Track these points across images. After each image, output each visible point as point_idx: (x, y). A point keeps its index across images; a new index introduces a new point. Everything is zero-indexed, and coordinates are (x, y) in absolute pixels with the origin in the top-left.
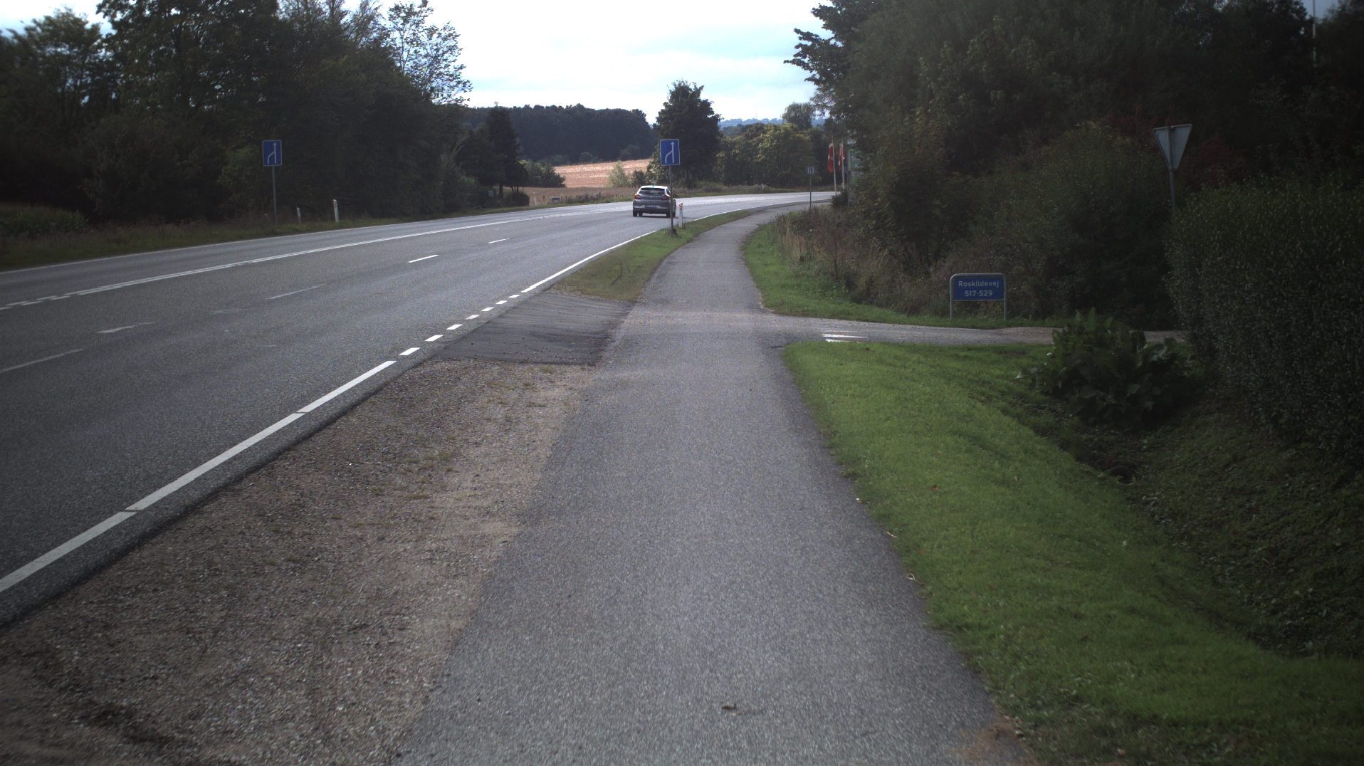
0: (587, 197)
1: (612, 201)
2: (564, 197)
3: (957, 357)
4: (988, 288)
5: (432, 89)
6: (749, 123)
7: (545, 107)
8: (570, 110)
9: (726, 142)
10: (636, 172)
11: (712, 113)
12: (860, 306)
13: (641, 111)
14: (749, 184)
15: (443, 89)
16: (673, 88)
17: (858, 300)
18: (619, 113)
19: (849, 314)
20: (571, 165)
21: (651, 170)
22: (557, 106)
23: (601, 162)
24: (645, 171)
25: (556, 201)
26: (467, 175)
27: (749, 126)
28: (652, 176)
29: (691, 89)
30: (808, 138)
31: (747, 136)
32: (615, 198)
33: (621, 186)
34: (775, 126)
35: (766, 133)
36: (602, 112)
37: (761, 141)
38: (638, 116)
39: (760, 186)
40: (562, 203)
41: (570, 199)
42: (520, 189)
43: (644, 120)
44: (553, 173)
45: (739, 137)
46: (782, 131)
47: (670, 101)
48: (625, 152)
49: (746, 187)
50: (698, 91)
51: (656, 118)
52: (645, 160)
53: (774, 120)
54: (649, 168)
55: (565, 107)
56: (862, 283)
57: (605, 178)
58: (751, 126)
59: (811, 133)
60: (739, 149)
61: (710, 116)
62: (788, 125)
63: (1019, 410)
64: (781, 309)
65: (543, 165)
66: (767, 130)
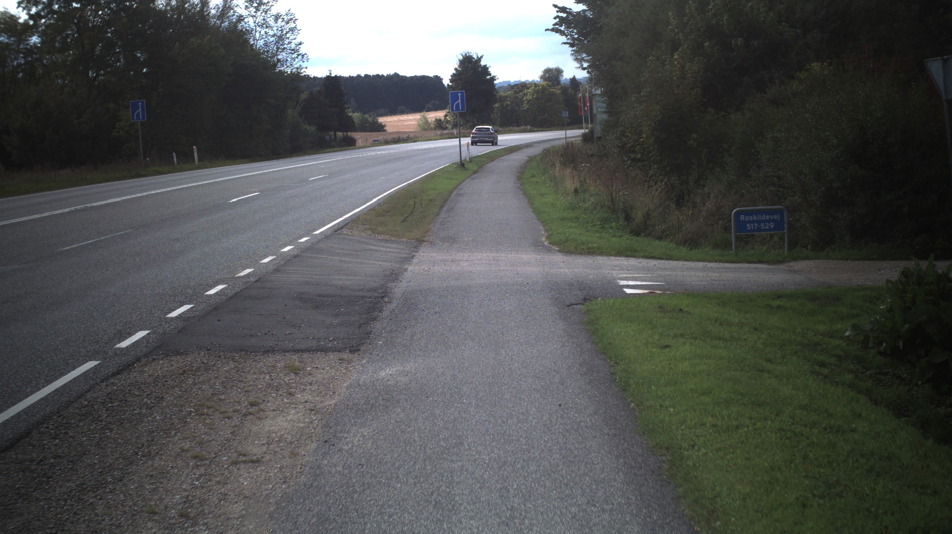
0: (399, 138)
1: (418, 141)
2: (382, 139)
3: (771, 309)
4: (770, 221)
5: (279, 60)
6: (516, 83)
7: (371, 75)
8: (390, 77)
9: (500, 96)
10: (436, 120)
11: (490, 75)
13: (439, 77)
14: (518, 126)
15: (287, 60)
16: (461, 58)
18: (424, 78)
20: (391, 115)
21: (447, 118)
22: (381, 74)
23: (411, 113)
24: (443, 118)
25: (376, 142)
26: (309, 125)
27: (515, 85)
28: (448, 122)
29: (474, 58)
30: (559, 92)
31: (515, 92)
32: (420, 139)
33: (426, 130)
34: (535, 84)
35: (528, 89)
36: (412, 78)
37: (525, 95)
38: (438, 80)
39: (526, 127)
40: (381, 143)
41: (387, 140)
42: (349, 133)
43: (442, 83)
44: (377, 122)
45: (509, 93)
46: (540, 88)
47: (458, 66)
48: (429, 105)
49: (516, 128)
50: (479, 59)
51: (449, 79)
52: (443, 111)
53: (534, 80)
54: (446, 116)
55: (386, 75)
57: (415, 124)
58: (518, 85)
59: (561, 89)
60: (509, 101)
61: (488, 77)
62: (544, 83)
65: (370, 116)
66: (530, 87)
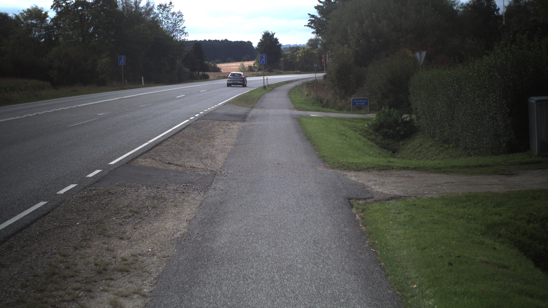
2: (222, 76)
3: (349, 121)
4: (363, 102)
5: (174, 36)
6: (294, 46)
7: (212, 40)
8: (222, 42)
9: (284, 54)
10: (249, 66)
11: (279, 43)
12: (324, 108)
13: (250, 42)
14: (293, 70)
15: (178, 35)
16: (263, 34)
17: (323, 107)
18: (242, 43)
19: (320, 110)
20: (223, 63)
22: (217, 40)
23: (235, 62)
24: (252, 65)
25: (219, 77)
26: (186, 68)
27: (293, 48)
28: (255, 67)
29: (270, 34)
30: (316, 52)
31: (292, 51)
34: (303, 47)
35: (300, 50)
36: (235, 42)
37: (298, 53)
38: (249, 44)
39: (297, 71)
40: (221, 78)
41: (224, 76)
42: (206, 73)
43: (252, 45)
44: (216, 67)
45: (289, 52)
46: (306, 49)
47: (262, 38)
48: (244, 58)
49: (292, 72)
50: (273, 35)
51: (257, 45)
52: (252, 61)
53: (304, 45)
54: (254, 64)
56: (325, 102)
57: (237, 68)
60: (289, 57)
61: (278, 45)
62: (309, 47)
63: (365, 134)
64: (299, 109)
65: (213, 63)
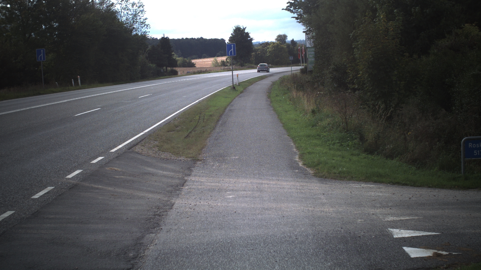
0: (201, 71)
1: (211, 72)
2: (192, 71)
7: (189, 38)
8: (198, 39)
9: (255, 49)
10: (222, 61)
11: (250, 37)
13: (224, 39)
16: (234, 28)
18: (216, 40)
20: (199, 59)
21: (228, 60)
22: (194, 38)
23: (209, 58)
24: (225, 60)
25: (189, 73)
26: (151, 64)
28: (228, 62)
29: (241, 29)
30: (285, 47)
31: (263, 47)
33: (215, 66)
34: (273, 43)
35: (270, 45)
36: (210, 40)
37: (268, 48)
40: (191, 73)
41: (194, 72)
42: (174, 68)
43: (225, 41)
44: (191, 62)
46: (276, 44)
47: (233, 33)
48: (218, 54)
50: (244, 29)
51: (228, 40)
52: (225, 57)
53: (272, 41)
55: (196, 38)
57: (211, 64)
58: (264, 43)
59: (286, 45)
60: (260, 51)
61: (249, 39)
62: (278, 42)
65: (188, 59)
66: (270, 44)
